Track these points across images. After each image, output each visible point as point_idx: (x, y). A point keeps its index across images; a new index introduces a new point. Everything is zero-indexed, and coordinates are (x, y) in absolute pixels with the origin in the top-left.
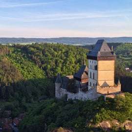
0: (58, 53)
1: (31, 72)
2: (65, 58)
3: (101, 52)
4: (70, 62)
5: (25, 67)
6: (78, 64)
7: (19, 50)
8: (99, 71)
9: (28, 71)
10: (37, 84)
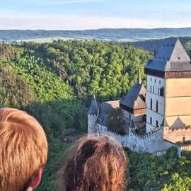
0: (94, 56)
1: (50, 88)
2: (106, 64)
3: (171, 63)
4: (114, 72)
5: (41, 81)
6: (127, 74)
7: (32, 52)
8: (167, 99)
9: (45, 88)
10: (61, 109)
